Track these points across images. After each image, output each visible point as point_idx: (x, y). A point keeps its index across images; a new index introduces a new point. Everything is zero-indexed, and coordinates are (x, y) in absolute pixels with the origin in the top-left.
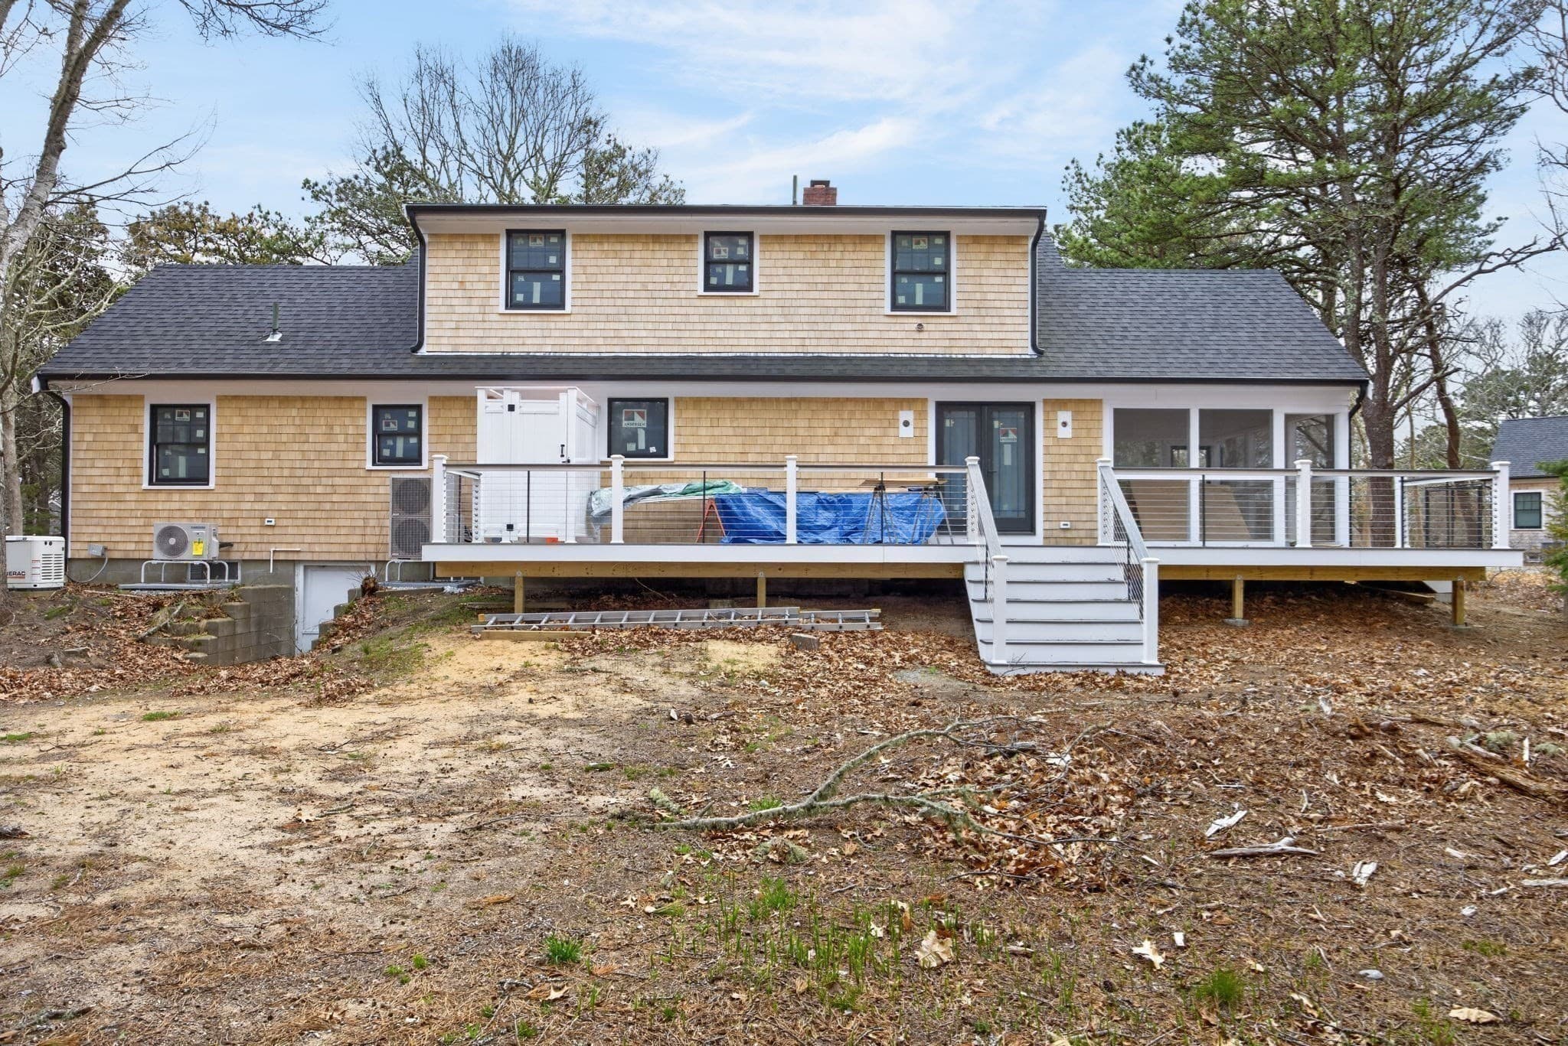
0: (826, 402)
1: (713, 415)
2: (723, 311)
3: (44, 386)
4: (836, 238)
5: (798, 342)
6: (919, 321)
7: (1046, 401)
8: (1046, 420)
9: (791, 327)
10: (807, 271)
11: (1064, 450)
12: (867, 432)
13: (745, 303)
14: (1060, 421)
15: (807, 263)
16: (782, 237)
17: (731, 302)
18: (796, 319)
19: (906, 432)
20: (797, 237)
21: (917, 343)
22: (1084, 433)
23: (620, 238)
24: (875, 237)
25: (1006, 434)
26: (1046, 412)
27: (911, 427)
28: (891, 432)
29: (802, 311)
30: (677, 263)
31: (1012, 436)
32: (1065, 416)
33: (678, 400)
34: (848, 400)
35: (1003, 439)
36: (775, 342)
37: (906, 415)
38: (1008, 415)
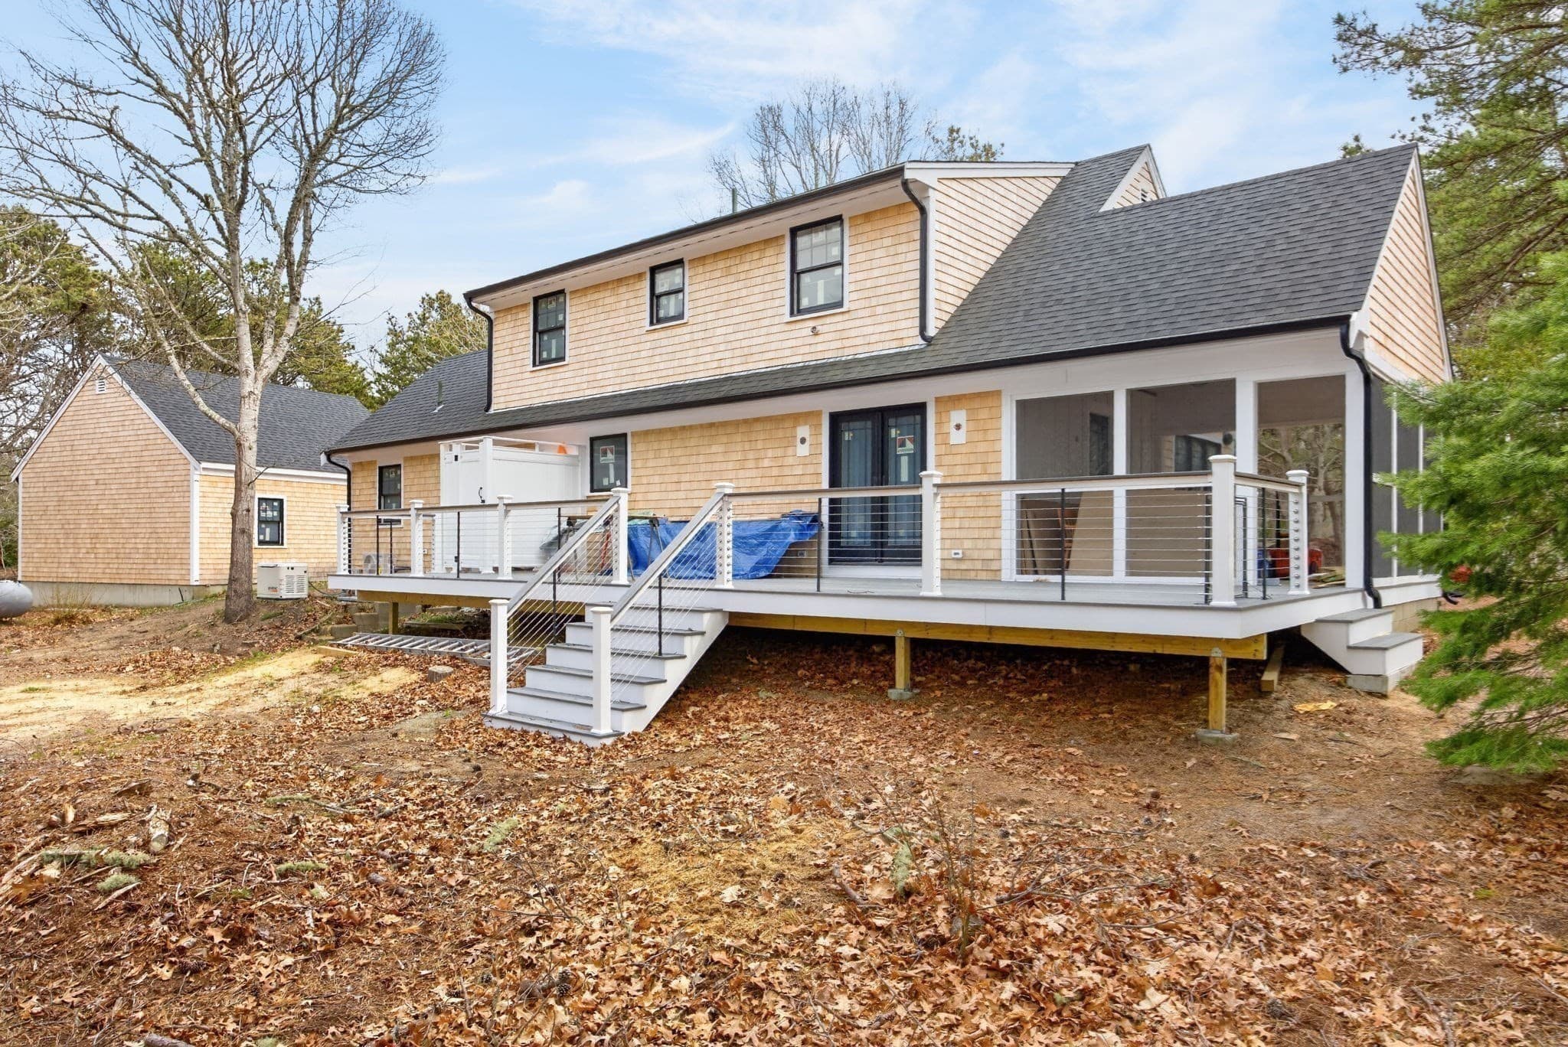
0: (737, 424)
1: (656, 446)
2: (665, 342)
3: (329, 459)
4: (745, 248)
5: (715, 364)
6: (812, 324)
7: (938, 400)
8: (939, 424)
9: (710, 349)
10: (723, 289)
11: (958, 459)
12: (770, 453)
13: (679, 331)
14: (953, 424)
15: (724, 280)
16: (704, 258)
17: (669, 333)
18: (715, 341)
19: (803, 450)
20: (715, 255)
21: (813, 349)
22: (979, 436)
23: (597, 287)
24: (777, 238)
25: (903, 444)
26: (938, 413)
27: (807, 444)
28: (790, 451)
29: (719, 331)
30: (632, 302)
31: (910, 446)
32: (959, 416)
33: (634, 434)
34: (757, 420)
35: (900, 450)
36: (701, 367)
37: (803, 431)
38: (904, 420)
